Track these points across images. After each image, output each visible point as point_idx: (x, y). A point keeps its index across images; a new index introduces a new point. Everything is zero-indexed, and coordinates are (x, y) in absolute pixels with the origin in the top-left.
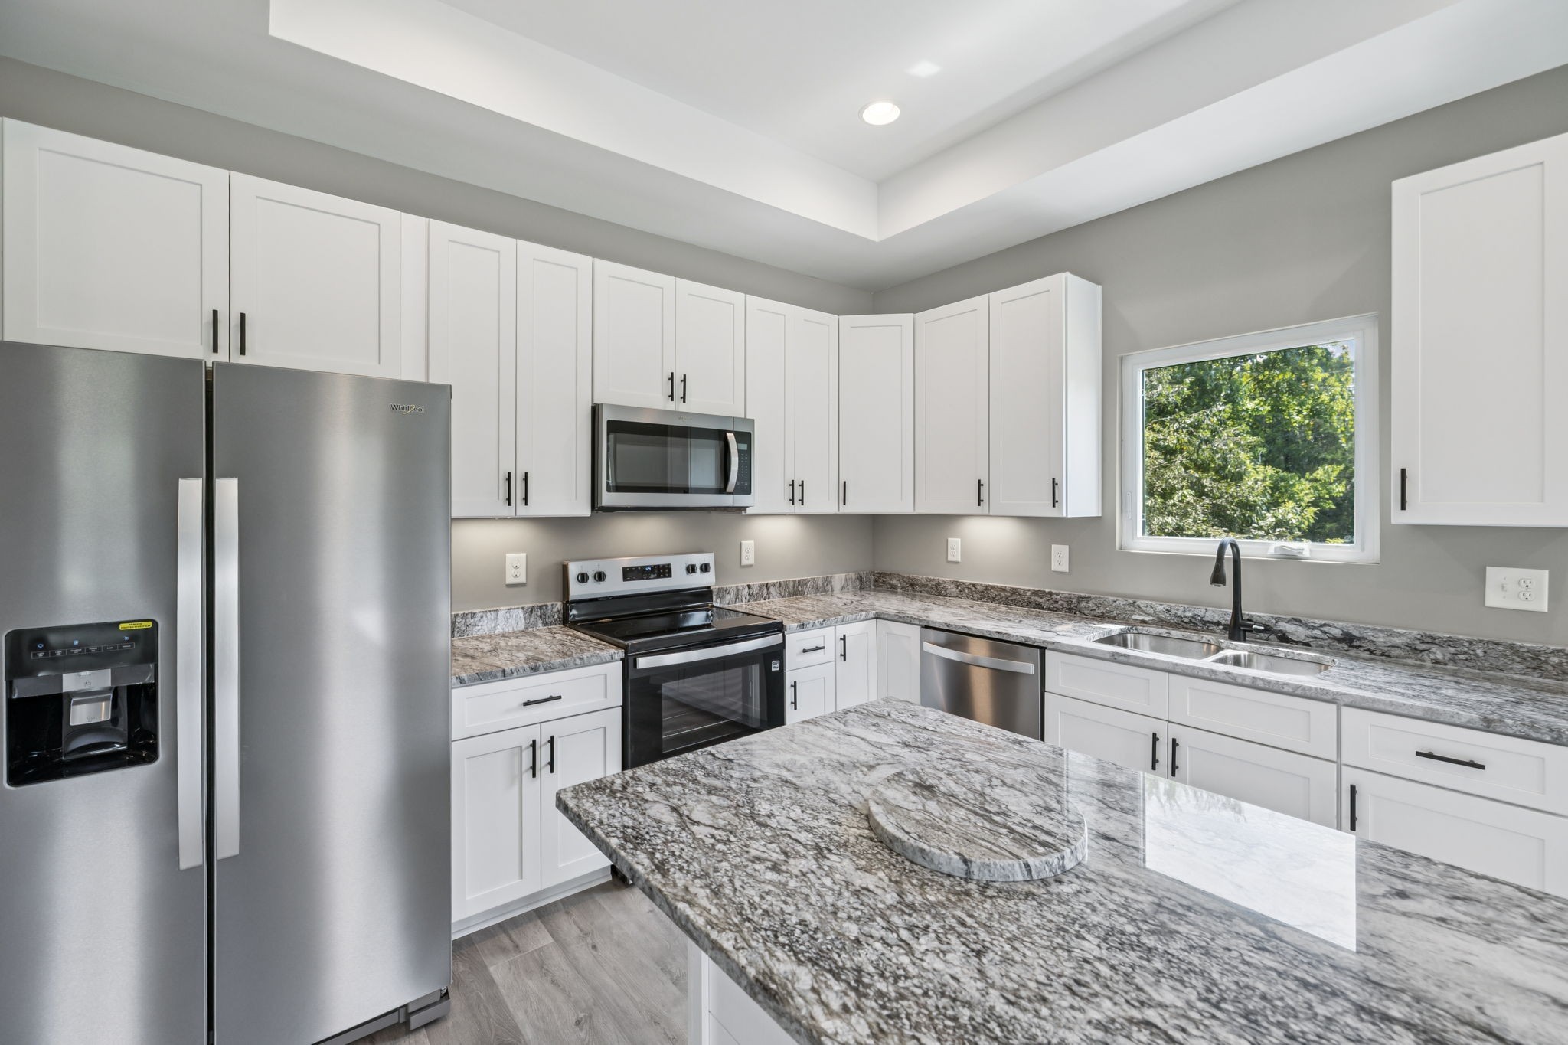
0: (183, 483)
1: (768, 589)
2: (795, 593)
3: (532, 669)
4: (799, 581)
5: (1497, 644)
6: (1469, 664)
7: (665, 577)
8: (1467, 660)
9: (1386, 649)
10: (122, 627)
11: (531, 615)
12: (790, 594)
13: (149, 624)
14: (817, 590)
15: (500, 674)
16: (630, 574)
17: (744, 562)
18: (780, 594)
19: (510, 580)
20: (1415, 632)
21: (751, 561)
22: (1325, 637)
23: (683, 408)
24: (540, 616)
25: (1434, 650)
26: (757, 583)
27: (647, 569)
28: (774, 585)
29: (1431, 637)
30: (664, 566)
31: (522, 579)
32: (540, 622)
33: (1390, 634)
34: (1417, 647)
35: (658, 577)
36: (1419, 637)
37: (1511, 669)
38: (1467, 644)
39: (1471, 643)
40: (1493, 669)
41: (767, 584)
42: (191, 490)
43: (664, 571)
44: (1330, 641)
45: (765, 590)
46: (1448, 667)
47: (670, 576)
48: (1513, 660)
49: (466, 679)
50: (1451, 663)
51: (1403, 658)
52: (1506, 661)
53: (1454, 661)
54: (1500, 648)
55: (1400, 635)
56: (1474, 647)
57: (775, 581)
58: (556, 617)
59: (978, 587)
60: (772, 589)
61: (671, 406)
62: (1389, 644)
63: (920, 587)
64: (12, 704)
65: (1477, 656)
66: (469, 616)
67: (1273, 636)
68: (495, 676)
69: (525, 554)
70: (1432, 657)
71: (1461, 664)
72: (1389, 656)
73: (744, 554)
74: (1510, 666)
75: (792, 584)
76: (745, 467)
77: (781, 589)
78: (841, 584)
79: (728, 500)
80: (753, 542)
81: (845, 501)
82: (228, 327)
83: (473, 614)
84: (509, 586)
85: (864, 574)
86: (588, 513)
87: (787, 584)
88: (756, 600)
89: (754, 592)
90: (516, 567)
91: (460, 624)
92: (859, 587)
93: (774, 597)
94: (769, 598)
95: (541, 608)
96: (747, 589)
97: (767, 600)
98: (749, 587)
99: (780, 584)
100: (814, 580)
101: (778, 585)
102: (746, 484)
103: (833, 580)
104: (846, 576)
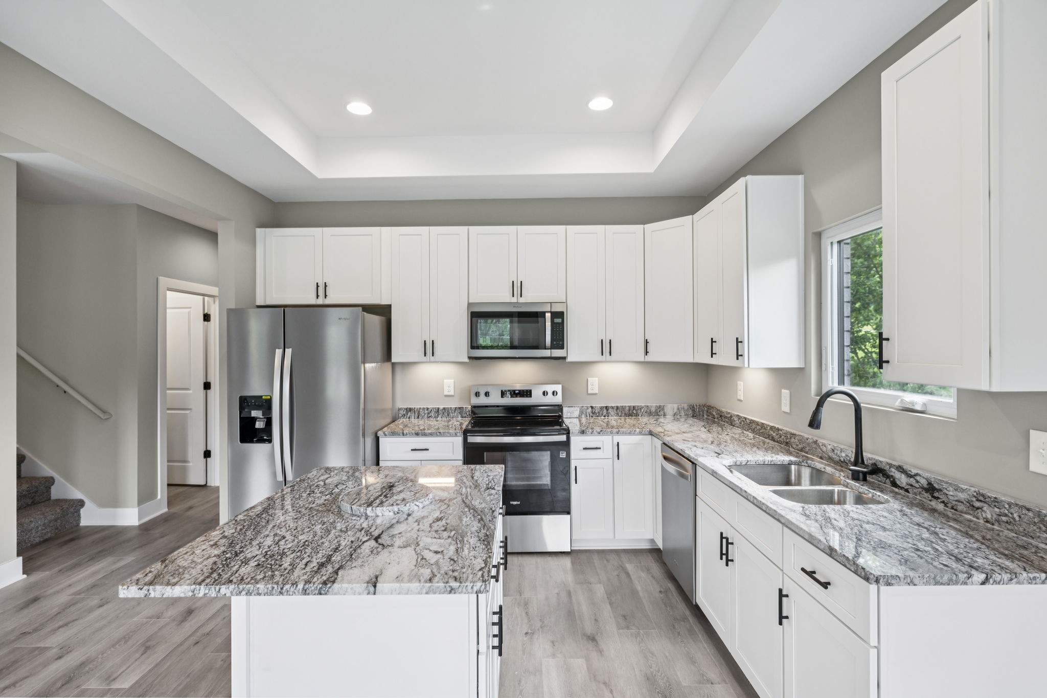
0: (277, 350)
1: (607, 410)
2: (630, 415)
3: (416, 434)
4: (634, 407)
5: (1028, 510)
6: (1009, 527)
7: (527, 397)
8: (1007, 522)
9: (954, 503)
10: (263, 397)
11: (455, 412)
12: (626, 415)
13: (269, 397)
14: (650, 414)
15: (401, 434)
16: (506, 394)
17: (590, 392)
18: (618, 414)
19: (446, 393)
20: (973, 489)
21: (596, 391)
22: (917, 485)
23: (521, 300)
24: (460, 413)
25: (985, 509)
26: (599, 405)
27: (517, 392)
28: (613, 408)
29: (983, 495)
31: (452, 393)
32: (460, 416)
33: (957, 489)
34: (974, 504)
35: (520, 397)
36: (975, 494)
37: (1039, 537)
38: (1007, 506)
39: (1010, 504)
40: (1026, 535)
41: (606, 407)
42: (279, 352)
43: (527, 393)
44: (920, 490)
45: (605, 411)
46: (995, 527)
47: (531, 396)
48: (1040, 528)
49: (387, 434)
50: (997, 524)
51: (966, 513)
52: (1035, 528)
53: (998, 521)
54: (1031, 514)
55: (963, 491)
56: (1012, 510)
57: (614, 405)
58: (468, 414)
59: (747, 421)
60: (610, 410)
61: (514, 300)
62: (956, 499)
63: (724, 418)
64: (241, 418)
65: (1014, 519)
66: (426, 409)
67: (888, 481)
68: (399, 435)
69: (453, 381)
70: (984, 516)
71: (1003, 525)
72: (956, 510)
73: (590, 387)
74: (1038, 534)
75: (627, 408)
76: (559, 333)
77: (618, 411)
78: (673, 412)
79: (547, 353)
80: (597, 379)
81: (647, 353)
82: (322, 289)
83: (428, 409)
84: (446, 396)
85: (696, 406)
86: (467, 360)
87: (623, 408)
88: (597, 416)
89: (596, 411)
90: (449, 387)
91: (422, 413)
92: (691, 415)
93: (612, 416)
94: (608, 416)
95: (460, 408)
96: (590, 409)
97: (606, 417)
98: (592, 407)
99: (617, 408)
100: (648, 406)
101: (615, 408)
102: (561, 343)
103: (665, 408)
104: (678, 406)
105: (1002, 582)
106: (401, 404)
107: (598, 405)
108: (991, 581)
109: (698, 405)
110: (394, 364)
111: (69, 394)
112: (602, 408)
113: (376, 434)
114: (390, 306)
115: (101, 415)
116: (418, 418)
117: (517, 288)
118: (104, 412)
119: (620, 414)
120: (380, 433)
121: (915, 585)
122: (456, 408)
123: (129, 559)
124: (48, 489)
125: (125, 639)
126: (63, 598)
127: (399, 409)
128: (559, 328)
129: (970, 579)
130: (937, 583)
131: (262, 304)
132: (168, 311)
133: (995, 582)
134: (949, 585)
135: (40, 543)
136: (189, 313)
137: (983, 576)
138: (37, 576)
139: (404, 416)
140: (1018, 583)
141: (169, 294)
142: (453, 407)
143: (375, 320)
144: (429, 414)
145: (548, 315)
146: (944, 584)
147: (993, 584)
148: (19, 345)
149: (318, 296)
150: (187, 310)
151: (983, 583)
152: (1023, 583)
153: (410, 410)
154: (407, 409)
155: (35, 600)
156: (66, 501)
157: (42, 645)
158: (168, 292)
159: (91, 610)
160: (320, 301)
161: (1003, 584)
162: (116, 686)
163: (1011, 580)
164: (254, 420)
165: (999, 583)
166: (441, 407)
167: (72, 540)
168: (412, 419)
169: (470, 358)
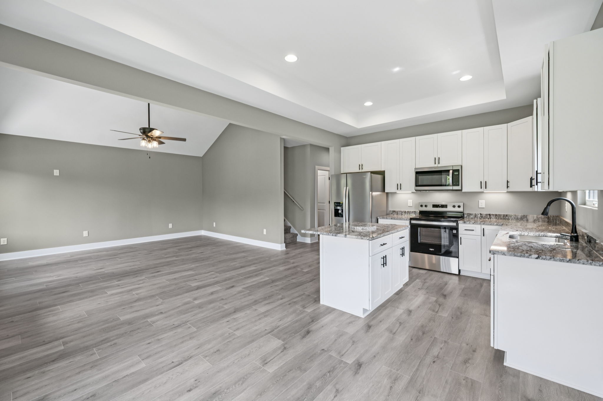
1: (490, 216)
3: (391, 218)
4: (507, 215)
7: (445, 208)
10: (340, 202)
11: (412, 213)
12: (501, 218)
13: (342, 202)
14: (517, 219)
15: (386, 218)
16: (435, 206)
17: (480, 207)
18: (496, 218)
21: (483, 206)
23: (439, 165)
27: (440, 205)
30: (445, 205)
31: (411, 205)
32: (414, 215)
35: (442, 208)
41: (489, 214)
43: (446, 206)
47: (447, 208)
49: (382, 218)
57: (494, 214)
60: (492, 216)
61: (436, 165)
64: (335, 209)
69: (412, 200)
73: (480, 204)
75: (502, 215)
76: (457, 179)
77: (497, 216)
78: (533, 219)
79: (450, 188)
80: (484, 201)
81: (508, 187)
82: (361, 166)
83: (401, 211)
84: (409, 206)
85: (551, 216)
86: (414, 191)
87: (500, 215)
88: (484, 219)
89: (483, 216)
90: (410, 203)
91: (399, 213)
92: (547, 221)
93: (492, 219)
94: (490, 219)
95: (415, 212)
96: (480, 215)
97: (489, 219)
98: (481, 214)
99: (496, 215)
100: (516, 215)
101: (495, 215)
102: (458, 183)
103: (528, 217)
104: (537, 216)
105: (546, 259)
106: (391, 209)
107: (484, 213)
108: (541, 258)
109: (552, 216)
110: (387, 193)
111: (294, 202)
112: (486, 215)
113: (377, 218)
114: (384, 171)
115: (301, 208)
116: (397, 215)
117: (437, 160)
118: (302, 208)
119: (498, 218)
120: (378, 218)
121: (505, 255)
122: (413, 211)
123: (308, 250)
124: (290, 229)
125: (306, 264)
126: (293, 254)
127: (390, 211)
128: (457, 177)
129: (531, 256)
130: (515, 256)
131: (343, 173)
132: (318, 177)
133: (542, 259)
134: (520, 257)
135: (288, 243)
136: (325, 177)
137: (537, 256)
138: (288, 249)
139: (392, 213)
140: (555, 260)
141: (319, 171)
142: (412, 211)
143: (379, 177)
144: (401, 213)
145: (451, 172)
146: (518, 257)
147: (541, 259)
148: (284, 189)
149: (360, 169)
150: (324, 176)
151: (537, 258)
152: (557, 261)
153: (394, 211)
154: (393, 211)
155: (288, 253)
156: (293, 233)
157: (289, 261)
158: (318, 171)
159: (299, 257)
160: (361, 171)
161: (547, 260)
162: (303, 270)
163: (551, 259)
164: (338, 210)
165: (545, 259)
166: (407, 211)
167: (295, 244)
168: (395, 215)
169: (416, 190)
